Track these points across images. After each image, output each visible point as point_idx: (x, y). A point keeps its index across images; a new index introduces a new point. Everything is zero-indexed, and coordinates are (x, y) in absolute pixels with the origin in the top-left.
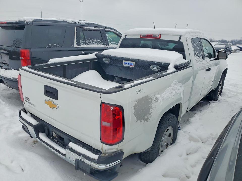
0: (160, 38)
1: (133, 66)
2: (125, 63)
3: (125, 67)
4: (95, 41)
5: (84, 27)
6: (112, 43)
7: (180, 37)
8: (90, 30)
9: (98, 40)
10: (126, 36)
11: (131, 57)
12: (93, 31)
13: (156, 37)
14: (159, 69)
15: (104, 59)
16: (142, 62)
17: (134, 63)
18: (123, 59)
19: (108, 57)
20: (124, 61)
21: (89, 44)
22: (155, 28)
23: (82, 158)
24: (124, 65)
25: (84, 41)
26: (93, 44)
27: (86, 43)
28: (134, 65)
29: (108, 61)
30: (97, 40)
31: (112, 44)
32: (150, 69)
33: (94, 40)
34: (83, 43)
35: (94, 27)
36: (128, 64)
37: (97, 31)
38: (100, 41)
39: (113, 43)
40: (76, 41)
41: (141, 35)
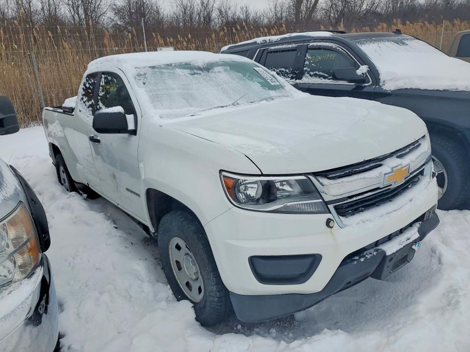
4: (278, 70)
6: (312, 73)
8: (277, 52)
9: (284, 70)
30: (281, 69)
31: (311, 76)
37: (289, 51)
38: (287, 71)
39: (316, 75)
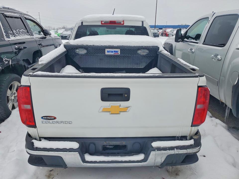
0: (123, 24)
1: (118, 54)
2: (108, 52)
3: (109, 56)
5: (5, 13)
7: (143, 22)
10: (82, 23)
11: (115, 45)
12: (15, 18)
13: (120, 23)
14: (148, 52)
15: (78, 50)
16: (130, 48)
17: (119, 50)
18: (106, 47)
19: (85, 47)
20: (106, 50)
21: (17, 35)
22: (113, 15)
23: (178, 150)
24: (107, 53)
25: (12, 32)
26: (21, 35)
27: (13, 34)
28: (119, 52)
29: (84, 52)
30: (22, 30)
32: (138, 54)
33: (20, 30)
34: (11, 34)
35: (14, 13)
36: (112, 52)
38: (25, 31)
40: (4, 31)
41: (102, 21)
